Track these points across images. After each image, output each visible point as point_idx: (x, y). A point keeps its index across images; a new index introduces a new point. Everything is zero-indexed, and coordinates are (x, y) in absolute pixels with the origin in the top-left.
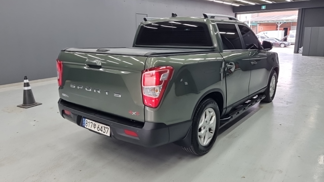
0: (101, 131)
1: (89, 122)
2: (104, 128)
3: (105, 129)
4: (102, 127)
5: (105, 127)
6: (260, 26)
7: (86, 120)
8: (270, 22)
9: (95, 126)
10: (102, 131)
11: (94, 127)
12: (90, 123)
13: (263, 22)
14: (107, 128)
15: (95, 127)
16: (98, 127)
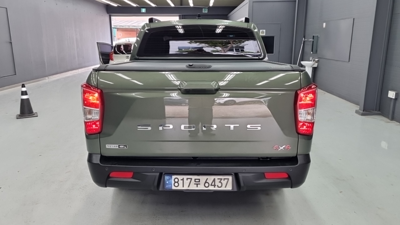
0: (213, 186)
1: (183, 180)
2: (219, 180)
3: (222, 181)
4: (214, 180)
5: (221, 179)
6: (118, 31)
7: (174, 177)
8: (131, 27)
9: (199, 182)
10: (215, 186)
11: (195, 184)
12: (185, 180)
13: (123, 27)
14: (224, 179)
15: (197, 184)
16: (206, 182)
